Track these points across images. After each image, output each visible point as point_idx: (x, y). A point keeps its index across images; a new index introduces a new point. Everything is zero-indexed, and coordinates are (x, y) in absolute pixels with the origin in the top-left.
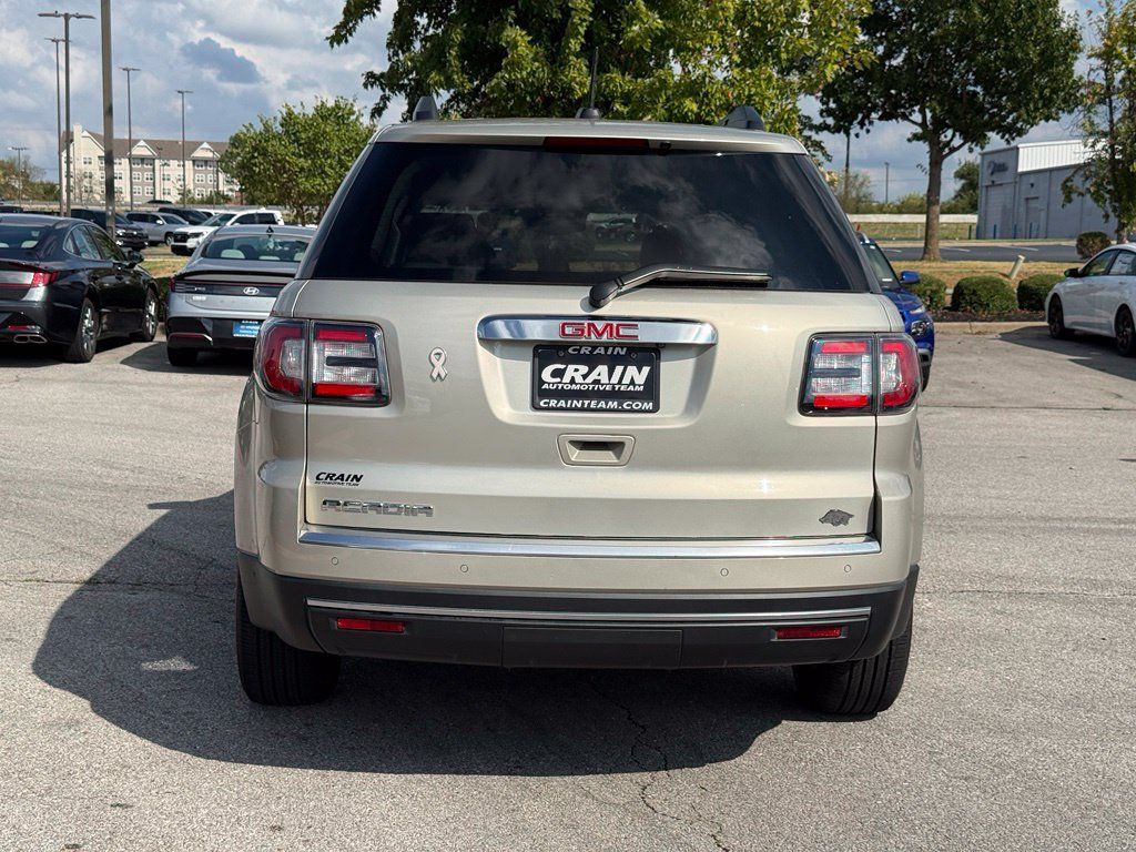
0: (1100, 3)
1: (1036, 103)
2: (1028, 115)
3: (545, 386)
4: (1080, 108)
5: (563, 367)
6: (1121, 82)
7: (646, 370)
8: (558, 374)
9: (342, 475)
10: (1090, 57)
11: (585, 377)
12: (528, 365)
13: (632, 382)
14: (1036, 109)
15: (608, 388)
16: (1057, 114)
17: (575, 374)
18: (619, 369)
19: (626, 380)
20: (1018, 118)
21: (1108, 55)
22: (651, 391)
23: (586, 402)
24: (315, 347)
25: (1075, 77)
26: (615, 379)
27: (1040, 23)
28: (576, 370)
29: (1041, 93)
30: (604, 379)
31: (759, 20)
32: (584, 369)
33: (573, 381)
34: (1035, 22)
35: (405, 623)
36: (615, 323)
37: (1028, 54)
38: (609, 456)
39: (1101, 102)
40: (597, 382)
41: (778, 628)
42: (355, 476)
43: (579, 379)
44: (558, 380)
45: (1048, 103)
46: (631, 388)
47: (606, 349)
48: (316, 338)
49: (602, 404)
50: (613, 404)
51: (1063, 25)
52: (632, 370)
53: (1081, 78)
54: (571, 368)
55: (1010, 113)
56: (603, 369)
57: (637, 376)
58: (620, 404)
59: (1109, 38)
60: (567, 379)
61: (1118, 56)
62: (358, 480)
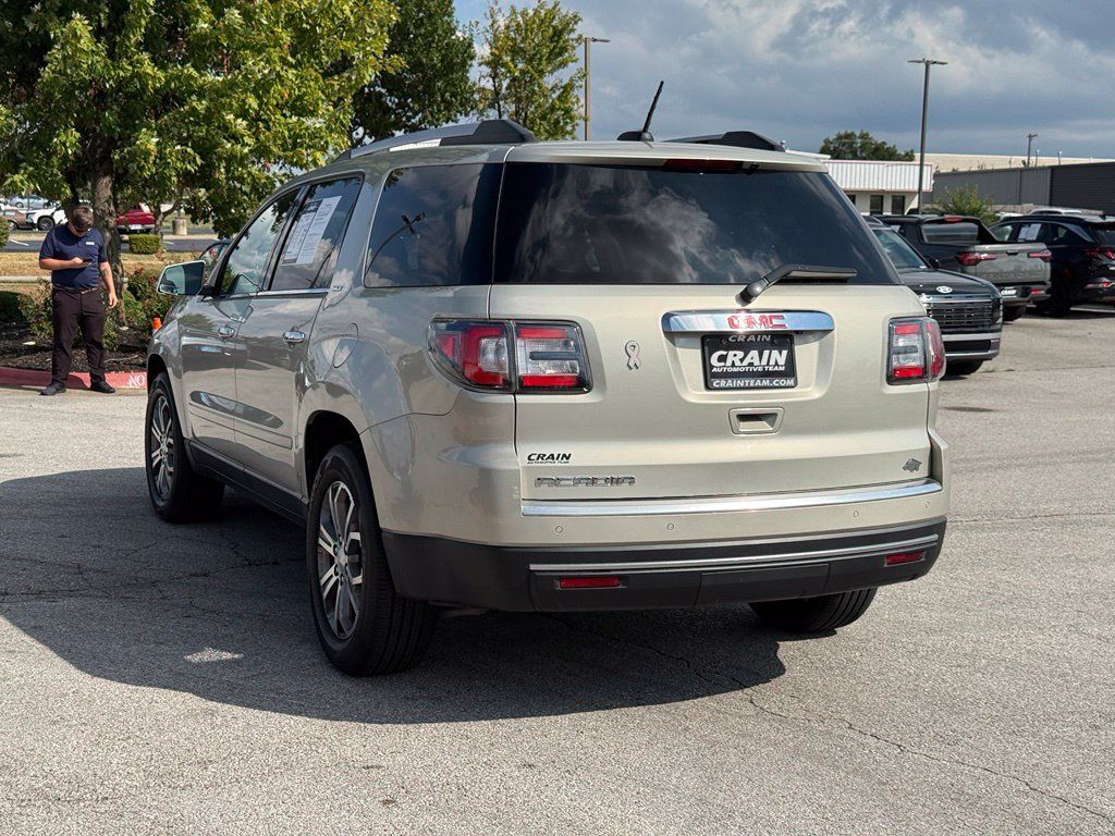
0: (485, 14)
1: (439, 105)
2: (432, 116)
3: (714, 370)
4: (475, 111)
5: (725, 353)
6: (507, 89)
7: (785, 352)
8: (722, 359)
9: (552, 455)
10: (480, 65)
11: (742, 360)
12: (698, 352)
13: (776, 364)
14: (439, 111)
15: (760, 369)
16: (455, 116)
17: (734, 359)
18: (766, 353)
19: (772, 362)
20: (424, 118)
21: (494, 63)
22: (790, 371)
23: (747, 382)
24: (519, 343)
25: (470, 84)
26: (764, 362)
27: (440, 32)
28: (735, 355)
29: (442, 96)
30: (756, 362)
31: (308, 23)
32: (740, 354)
33: (733, 365)
34: (435, 30)
35: (620, 577)
36: (767, 315)
37: (433, 60)
38: (763, 425)
39: (491, 106)
40: (751, 364)
41: (888, 556)
42: (564, 455)
43: (738, 363)
44: (723, 364)
45: (448, 107)
46: (776, 368)
47: (756, 336)
48: (518, 336)
49: (758, 383)
50: (766, 382)
51: (459, 34)
52: (775, 353)
53: (474, 84)
54: (731, 353)
55: (416, 114)
56: (754, 353)
57: (778, 358)
58: (771, 382)
59: (497, 48)
60: (729, 363)
61: (504, 65)
62: (568, 458)
